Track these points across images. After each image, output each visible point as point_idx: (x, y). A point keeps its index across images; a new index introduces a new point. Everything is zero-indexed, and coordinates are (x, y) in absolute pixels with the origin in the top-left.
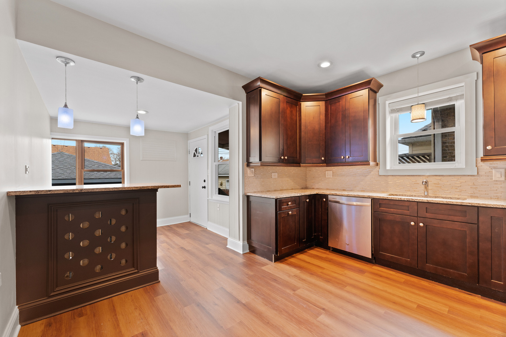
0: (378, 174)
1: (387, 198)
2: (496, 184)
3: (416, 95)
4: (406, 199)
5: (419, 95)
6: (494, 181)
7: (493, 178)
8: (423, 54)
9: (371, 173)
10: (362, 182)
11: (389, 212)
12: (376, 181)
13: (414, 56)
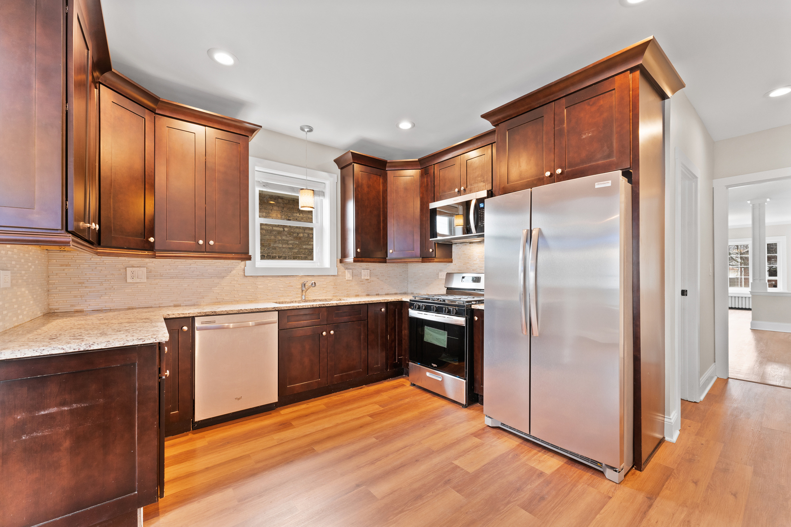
0: (243, 274)
1: (298, 308)
2: (347, 283)
3: (304, 177)
4: (319, 305)
5: (308, 179)
6: (348, 280)
7: (346, 277)
8: (311, 130)
9: (232, 272)
10: (216, 288)
11: (299, 326)
12: (239, 286)
13: (302, 129)
